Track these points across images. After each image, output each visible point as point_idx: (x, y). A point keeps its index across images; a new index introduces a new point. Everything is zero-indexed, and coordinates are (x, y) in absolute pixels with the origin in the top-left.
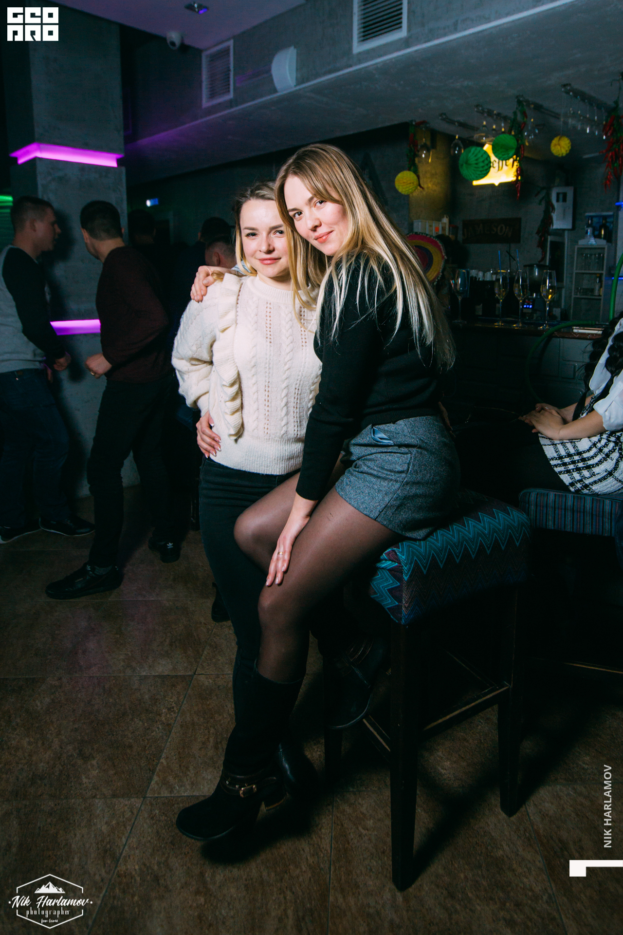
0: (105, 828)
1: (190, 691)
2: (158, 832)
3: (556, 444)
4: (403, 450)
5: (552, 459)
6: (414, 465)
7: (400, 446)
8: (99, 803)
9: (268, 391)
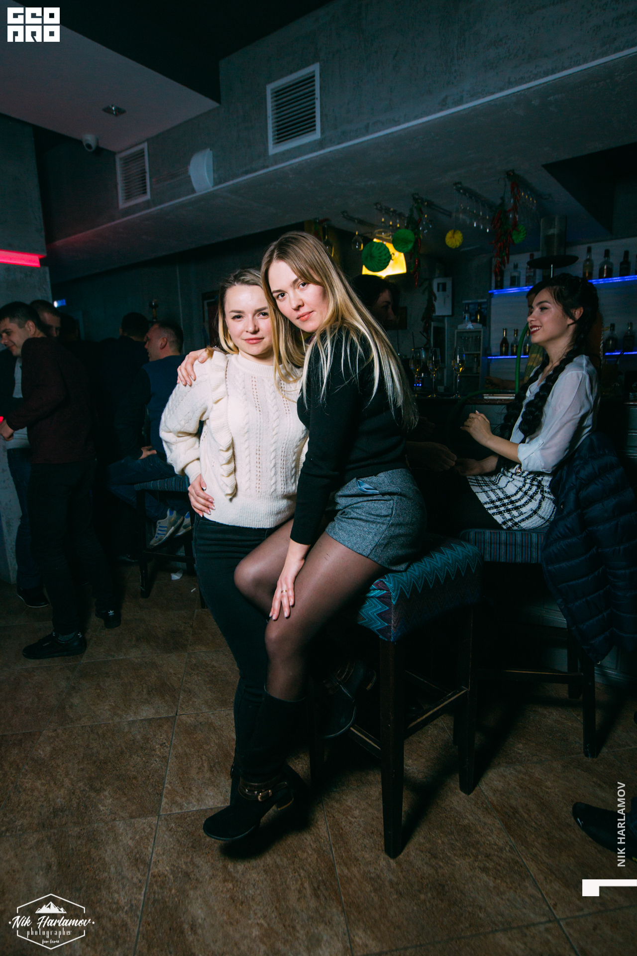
0: (131, 843)
1: (176, 728)
2: (178, 840)
3: (487, 491)
4: (387, 497)
5: (486, 503)
6: (396, 510)
7: (383, 494)
8: (120, 826)
9: (259, 454)
